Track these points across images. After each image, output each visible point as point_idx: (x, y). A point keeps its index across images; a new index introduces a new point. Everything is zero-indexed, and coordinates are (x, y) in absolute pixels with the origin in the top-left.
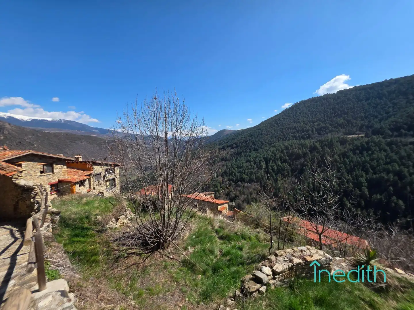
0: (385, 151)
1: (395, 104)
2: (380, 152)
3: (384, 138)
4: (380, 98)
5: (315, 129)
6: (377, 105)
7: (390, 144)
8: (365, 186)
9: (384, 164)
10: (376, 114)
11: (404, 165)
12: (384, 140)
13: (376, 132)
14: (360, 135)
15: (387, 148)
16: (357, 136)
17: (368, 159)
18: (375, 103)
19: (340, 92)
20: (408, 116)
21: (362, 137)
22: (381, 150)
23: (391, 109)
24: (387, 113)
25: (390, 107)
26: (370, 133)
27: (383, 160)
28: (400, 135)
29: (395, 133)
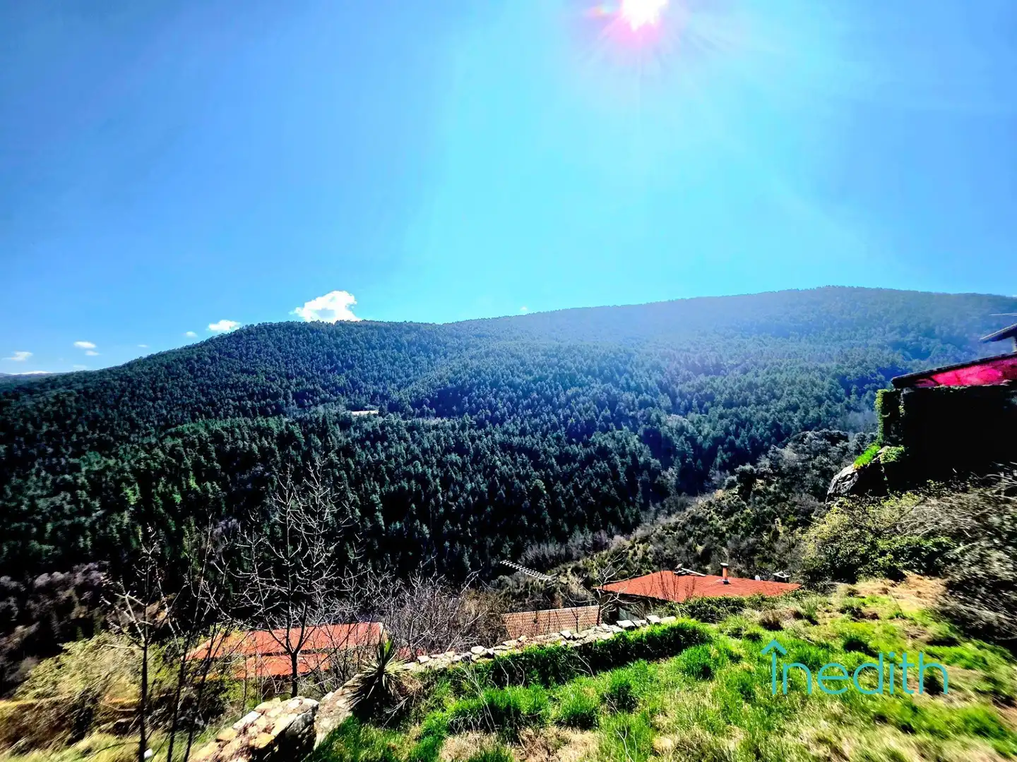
0: (406, 440)
1: (416, 363)
2: (400, 444)
3: (404, 418)
4: (399, 351)
5: (292, 392)
6: (396, 360)
7: (410, 429)
8: (379, 511)
9: (406, 464)
10: (393, 375)
11: (427, 463)
12: (403, 422)
13: (394, 407)
14: (372, 412)
15: (408, 435)
16: (367, 412)
17: (383, 456)
18: (391, 357)
19: (341, 324)
20: (430, 385)
21: (375, 415)
22: (400, 438)
23: (411, 371)
24: (407, 376)
25: (410, 366)
26: (385, 408)
27: (403, 458)
28: (422, 415)
29: (417, 411)
